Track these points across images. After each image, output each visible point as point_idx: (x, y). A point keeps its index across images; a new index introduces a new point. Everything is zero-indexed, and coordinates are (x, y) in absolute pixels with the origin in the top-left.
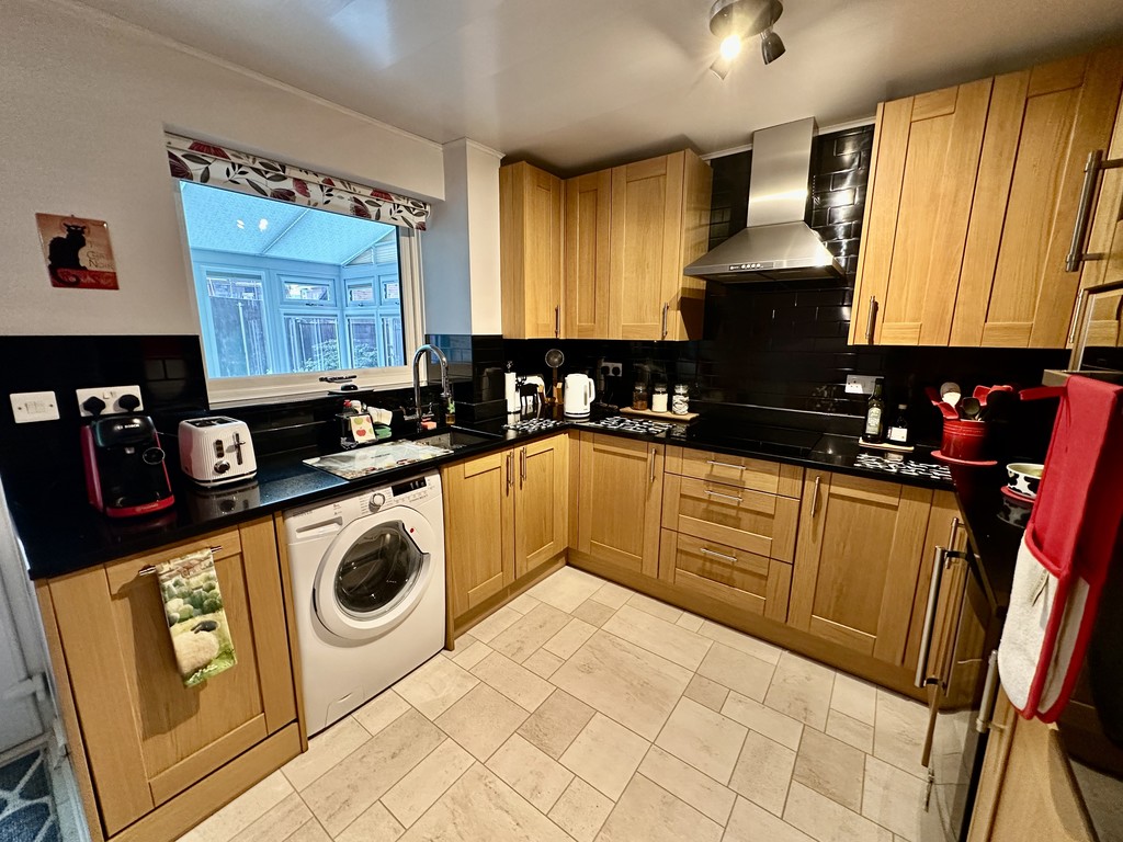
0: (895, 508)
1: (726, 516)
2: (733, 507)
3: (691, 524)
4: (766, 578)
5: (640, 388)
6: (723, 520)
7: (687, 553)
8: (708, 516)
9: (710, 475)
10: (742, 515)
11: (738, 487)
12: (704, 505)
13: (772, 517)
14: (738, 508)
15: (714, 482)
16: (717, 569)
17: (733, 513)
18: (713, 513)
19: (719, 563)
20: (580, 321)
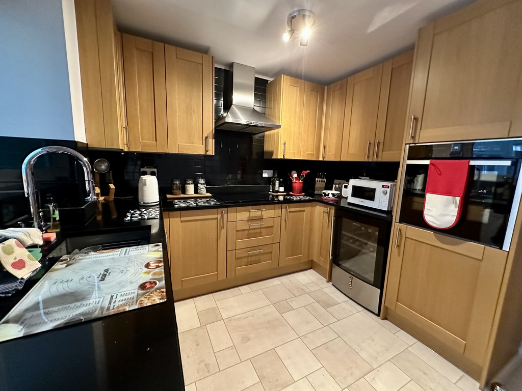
0: (304, 211)
1: (256, 233)
2: (258, 228)
3: (241, 243)
4: (272, 252)
5: (178, 182)
6: (255, 235)
7: (240, 258)
8: (249, 236)
9: (249, 217)
10: (262, 230)
11: (260, 219)
12: (246, 232)
13: (273, 227)
14: (261, 228)
15: (251, 220)
16: (253, 259)
17: (258, 231)
18: (251, 234)
19: (254, 255)
20: (142, 139)
